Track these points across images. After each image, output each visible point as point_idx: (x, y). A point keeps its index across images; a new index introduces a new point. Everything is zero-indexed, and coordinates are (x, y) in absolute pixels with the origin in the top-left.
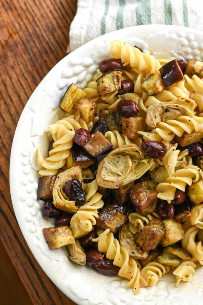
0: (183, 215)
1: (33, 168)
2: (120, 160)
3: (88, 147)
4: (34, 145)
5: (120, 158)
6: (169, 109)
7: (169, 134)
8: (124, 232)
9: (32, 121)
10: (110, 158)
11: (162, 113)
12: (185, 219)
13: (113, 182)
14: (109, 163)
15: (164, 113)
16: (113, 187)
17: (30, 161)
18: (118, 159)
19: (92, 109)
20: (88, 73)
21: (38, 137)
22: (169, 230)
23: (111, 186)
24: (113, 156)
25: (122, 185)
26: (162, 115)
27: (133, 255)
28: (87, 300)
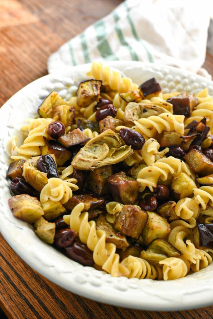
0: (167, 206)
1: (5, 153)
2: (98, 149)
3: (65, 138)
4: (9, 135)
5: (97, 147)
6: (146, 109)
7: (148, 128)
8: (102, 221)
9: (10, 114)
10: (87, 148)
11: (141, 113)
12: (169, 211)
13: (89, 162)
14: (86, 151)
15: (142, 113)
16: (89, 167)
17: (4, 145)
18: (95, 148)
19: (70, 111)
20: (68, 93)
21: (14, 129)
22: (152, 219)
23: (87, 166)
24: (90, 145)
25: (99, 166)
26: (140, 115)
27: (110, 237)
28: (53, 266)
